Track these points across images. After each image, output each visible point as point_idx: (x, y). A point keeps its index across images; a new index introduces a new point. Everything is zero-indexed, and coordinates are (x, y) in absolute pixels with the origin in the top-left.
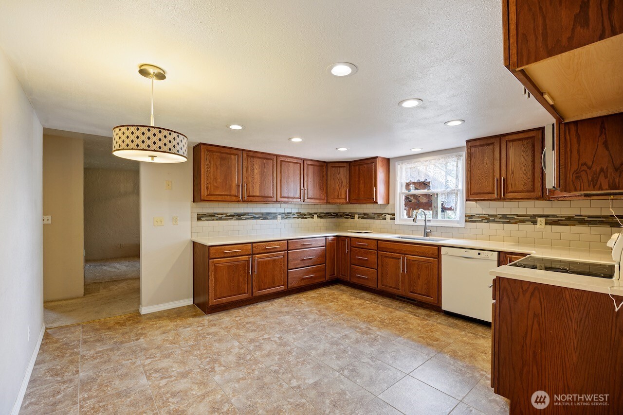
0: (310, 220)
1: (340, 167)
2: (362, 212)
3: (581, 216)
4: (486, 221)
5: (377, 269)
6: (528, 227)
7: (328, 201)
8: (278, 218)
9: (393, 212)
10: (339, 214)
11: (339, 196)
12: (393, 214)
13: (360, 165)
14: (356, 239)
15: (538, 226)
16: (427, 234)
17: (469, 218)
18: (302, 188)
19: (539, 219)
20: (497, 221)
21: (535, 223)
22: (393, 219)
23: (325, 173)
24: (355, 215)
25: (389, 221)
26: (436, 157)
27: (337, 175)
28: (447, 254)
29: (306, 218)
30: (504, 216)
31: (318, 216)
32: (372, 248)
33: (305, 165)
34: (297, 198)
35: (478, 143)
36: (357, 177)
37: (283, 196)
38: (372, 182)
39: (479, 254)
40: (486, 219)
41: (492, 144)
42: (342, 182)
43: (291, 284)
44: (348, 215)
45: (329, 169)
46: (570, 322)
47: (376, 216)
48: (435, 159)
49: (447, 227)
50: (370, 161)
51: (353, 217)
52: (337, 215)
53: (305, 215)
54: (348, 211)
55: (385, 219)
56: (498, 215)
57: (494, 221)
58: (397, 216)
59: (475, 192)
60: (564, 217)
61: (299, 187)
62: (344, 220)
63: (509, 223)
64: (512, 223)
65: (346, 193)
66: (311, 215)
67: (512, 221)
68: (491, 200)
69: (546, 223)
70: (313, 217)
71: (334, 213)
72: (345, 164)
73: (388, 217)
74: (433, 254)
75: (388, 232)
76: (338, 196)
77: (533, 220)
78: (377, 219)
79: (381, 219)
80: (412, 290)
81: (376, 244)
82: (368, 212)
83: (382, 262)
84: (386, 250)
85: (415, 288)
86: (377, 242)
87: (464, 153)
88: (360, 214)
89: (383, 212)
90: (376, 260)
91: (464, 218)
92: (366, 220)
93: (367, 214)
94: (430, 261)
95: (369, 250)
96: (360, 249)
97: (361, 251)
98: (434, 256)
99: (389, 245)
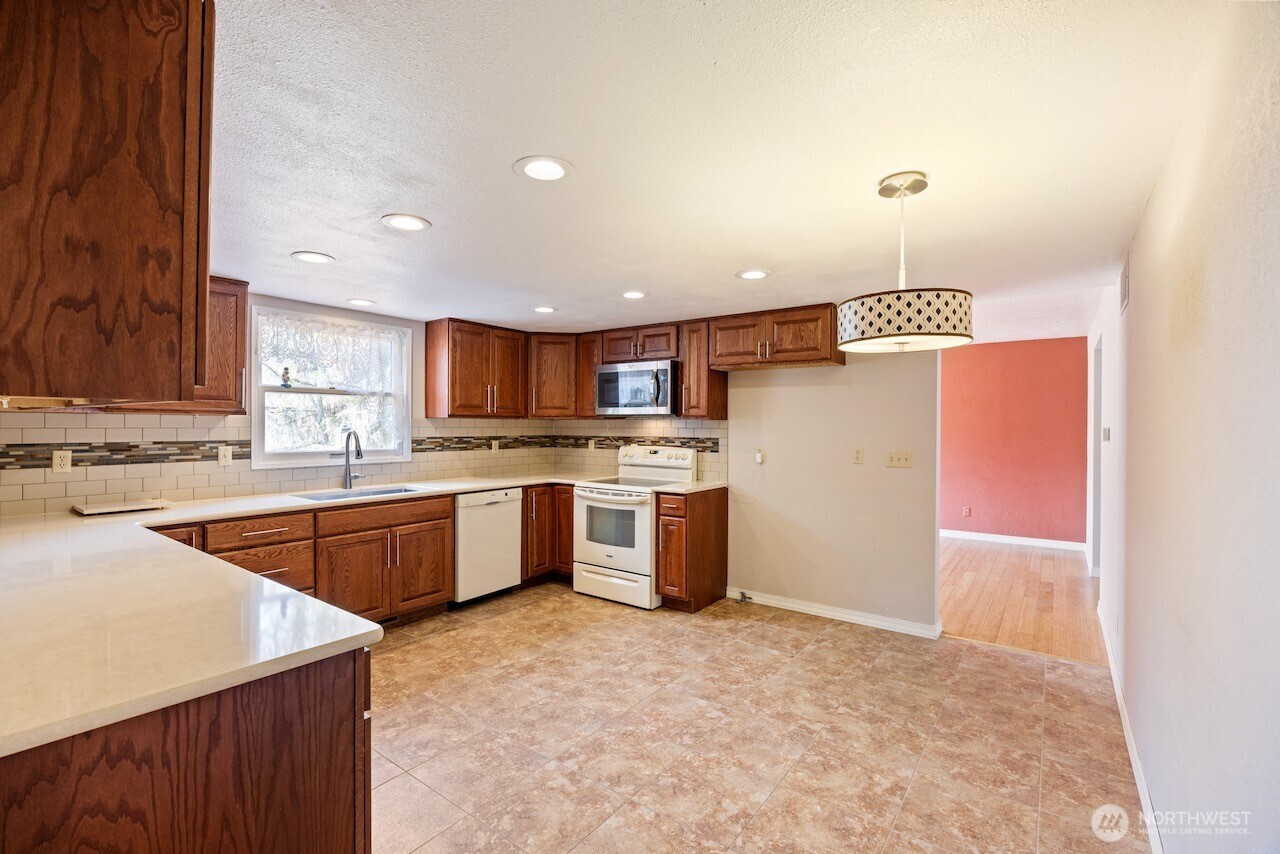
2: (98, 441)
3: (523, 436)
4: (441, 448)
5: (315, 587)
6: (482, 453)
9: (243, 437)
12: (246, 444)
15: (493, 451)
17: (418, 446)
20: (452, 448)
21: (490, 447)
22: (248, 456)
24: (58, 454)
25: (230, 461)
26: (360, 324)
30: (461, 440)
32: (299, 534)
39: (506, 494)
40: (442, 445)
41: (481, 334)
47: (173, 450)
48: (356, 327)
51: (45, 463)
55: (215, 457)
56: (455, 437)
57: (449, 448)
58: (254, 449)
59: (463, 402)
60: (512, 438)
63: (465, 449)
64: (468, 449)
67: (469, 446)
69: (500, 447)
73: (226, 452)
74: (443, 512)
77: (486, 443)
78: (178, 461)
79: (195, 460)
80: (406, 596)
81: (312, 521)
82: (133, 441)
83: (331, 563)
84: (341, 530)
85: (412, 588)
86: (315, 516)
87: (409, 332)
88: (87, 448)
89: (207, 439)
90: (311, 565)
91: (408, 446)
92: (122, 466)
93: (129, 447)
94: (438, 526)
95: (288, 544)
96: (252, 551)
97: (255, 555)
98: (444, 515)
99: (353, 515)
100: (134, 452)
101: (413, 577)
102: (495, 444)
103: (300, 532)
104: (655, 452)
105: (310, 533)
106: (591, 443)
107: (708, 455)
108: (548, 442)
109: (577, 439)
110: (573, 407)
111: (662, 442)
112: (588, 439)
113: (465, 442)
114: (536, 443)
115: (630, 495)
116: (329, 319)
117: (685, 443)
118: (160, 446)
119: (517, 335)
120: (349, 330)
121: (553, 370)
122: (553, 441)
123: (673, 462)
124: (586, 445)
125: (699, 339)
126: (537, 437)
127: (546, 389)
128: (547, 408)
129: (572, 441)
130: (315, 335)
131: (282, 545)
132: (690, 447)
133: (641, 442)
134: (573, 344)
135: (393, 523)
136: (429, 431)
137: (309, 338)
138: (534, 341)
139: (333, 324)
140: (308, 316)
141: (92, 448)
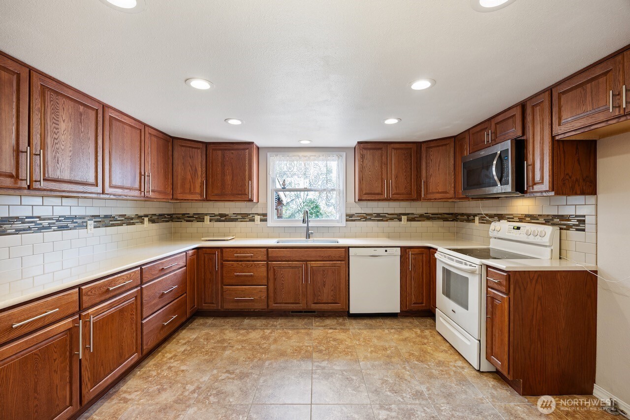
0: (138, 227)
1: (193, 148)
2: (217, 213)
3: (428, 213)
4: (364, 220)
5: (267, 285)
6: (394, 224)
7: (175, 197)
8: (89, 227)
9: (264, 212)
10: (174, 216)
11: (192, 190)
12: (265, 215)
13: (226, 149)
14: (232, 249)
15: (402, 222)
16: (308, 236)
17: (350, 218)
18: (143, 173)
19: (403, 217)
20: (373, 220)
21: (400, 220)
22: (266, 220)
23: (170, 153)
24: (206, 217)
25: (259, 222)
26: (317, 154)
27: (189, 158)
28: (356, 256)
29: (133, 224)
30: (378, 215)
31: (149, 220)
32: (260, 258)
33: (147, 135)
34: (136, 189)
35: (369, 146)
36: (220, 165)
37: (114, 183)
38: (244, 174)
39: (386, 251)
40: (365, 218)
41: (381, 149)
42: (196, 170)
43: (147, 344)
44: (193, 217)
45: (176, 148)
46: (560, 297)
47: (239, 217)
49: (328, 227)
50: (242, 147)
51: (202, 220)
52: (171, 217)
53: (132, 219)
54: (191, 212)
55: (253, 220)
56: (374, 214)
57: (370, 220)
58: (269, 217)
59: (367, 192)
60: (418, 215)
61: (138, 171)
62: (184, 224)
63: (382, 221)
64: (384, 221)
65: (201, 186)
66: (140, 218)
67: (385, 219)
68: (379, 200)
69: (408, 220)
70: (142, 222)
71: (168, 215)
72: (200, 146)
73: (257, 218)
74: (340, 257)
75: (257, 237)
76: (190, 189)
77: (398, 217)
78: (241, 221)
79: (247, 221)
80: (316, 301)
81: (265, 253)
82: (227, 213)
83: (274, 275)
84: (280, 259)
85: (319, 298)
86: (267, 251)
87: (344, 154)
88: (213, 215)
89: (251, 213)
90: (265, 274)
91: (344, 218)
92: (223, 223)
93: (225, 215)
94: (337, 265)
95: (255, 262)
96: (240, 263)
97: (241, 265)
98: (341, 259)
99: (286, 252)
100: (227, 217)
101: (320, 291)
102: (404, 218)
103: (260, 257)
104: (518, 228)
105: (266, 259)
106: (477, 218)
107: (572, 234)
108: (450, 218)
109: (468, 215)
110: (452, 192)
111: (528, 219)
112: (475, 215)
113: (381, 216)
114: (439, 218)
115: (466, 264)
116: (301, 154)
117: (548, 220)
118: (235, 215)
119: (410, 146)
120: (312, 158)
121: (437, 165)
122: (454, 217)
123: (531, 239)
124: (473, 221)
125: (542, 111)
126: (441, 214)
127: (432, 180)
128: (433, 193)
129: (465, 217)
130: (295, 162)
131: (253, 262)
132: (553, 224)
133: (510, 218)
134: (453, 144)
135: (308, 259)
136: (358, 209)
137: (293, 164)
138: (424, 147)
139: (303, 156)
140: (291, 154)
141: (215, 215)
